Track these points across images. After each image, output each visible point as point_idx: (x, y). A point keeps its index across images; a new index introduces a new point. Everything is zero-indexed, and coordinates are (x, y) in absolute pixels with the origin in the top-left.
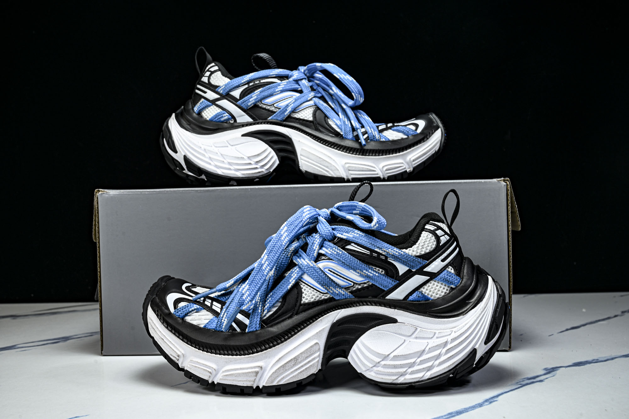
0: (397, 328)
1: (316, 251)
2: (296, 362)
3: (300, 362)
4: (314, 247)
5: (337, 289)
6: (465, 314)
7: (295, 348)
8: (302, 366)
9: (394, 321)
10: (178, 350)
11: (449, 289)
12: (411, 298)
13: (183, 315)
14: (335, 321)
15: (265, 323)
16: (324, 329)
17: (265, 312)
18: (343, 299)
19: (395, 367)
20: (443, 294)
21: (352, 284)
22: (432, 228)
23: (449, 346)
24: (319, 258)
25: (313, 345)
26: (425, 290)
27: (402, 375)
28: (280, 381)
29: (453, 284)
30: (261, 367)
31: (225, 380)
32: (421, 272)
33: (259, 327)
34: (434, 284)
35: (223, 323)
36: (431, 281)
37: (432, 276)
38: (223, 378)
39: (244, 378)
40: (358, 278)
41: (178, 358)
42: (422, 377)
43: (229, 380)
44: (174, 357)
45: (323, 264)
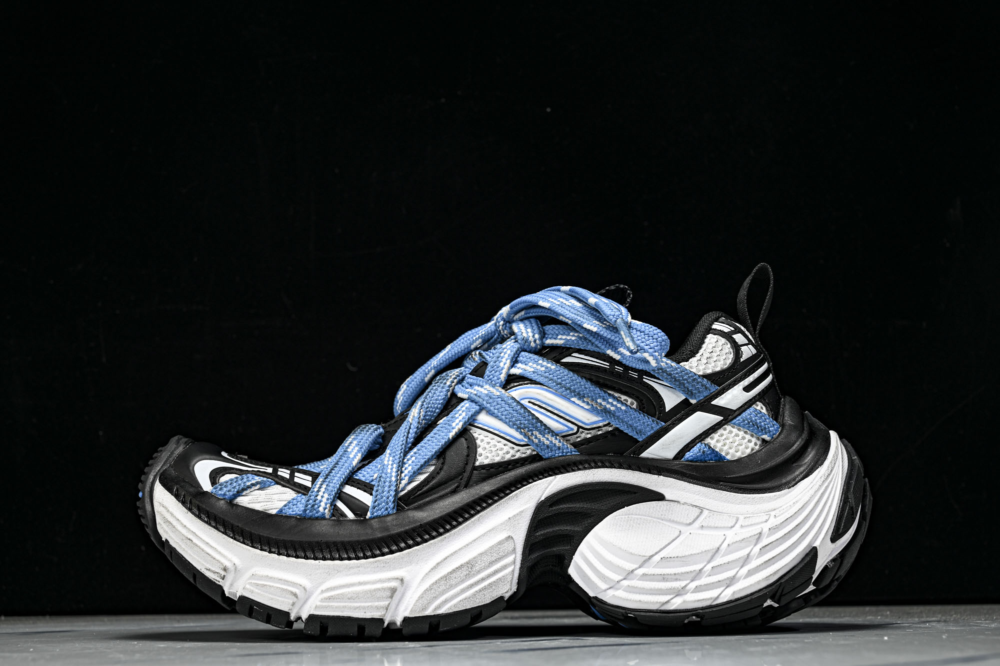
0: (665, 509)
1: (503, 370)
2: (470, 570)
3: (479, 572)
4: (502, 364)
5: (546, 436)
6: (793, 486)
7: (468, 545)
8: (483, 579)
9: (660, 497)
10: (224, 556)
11: (759, 443)
12: (688, 455)
13: (231, 493)
14: (543, 498)
15: (404, 502)
16: (522, 512)
17: (404, 482)
18: (559, 456)
19: (664, 578)
20: (748, 451)
21: (576, 428)
22: (726, 328)
23: (765, 541)
24: (512, 381)
25: (503, 540)
26: (715, 441)
27: (679, 593)
28: (439, 607)
29: (766, 433)
30: (402, 580)
31: (326, 607)
32: (706, 406)
33: (394, 508)
34: (731, 432)
35: (321, 501)
36: (726, 426)
37: (728, 416)
38: (321, 604)
39: (365, 602)
40: (587, 417)
41: (223, 573)
42: (718, 597)
43: (336, 607)
44: (215, 572)
45: (519, 392)
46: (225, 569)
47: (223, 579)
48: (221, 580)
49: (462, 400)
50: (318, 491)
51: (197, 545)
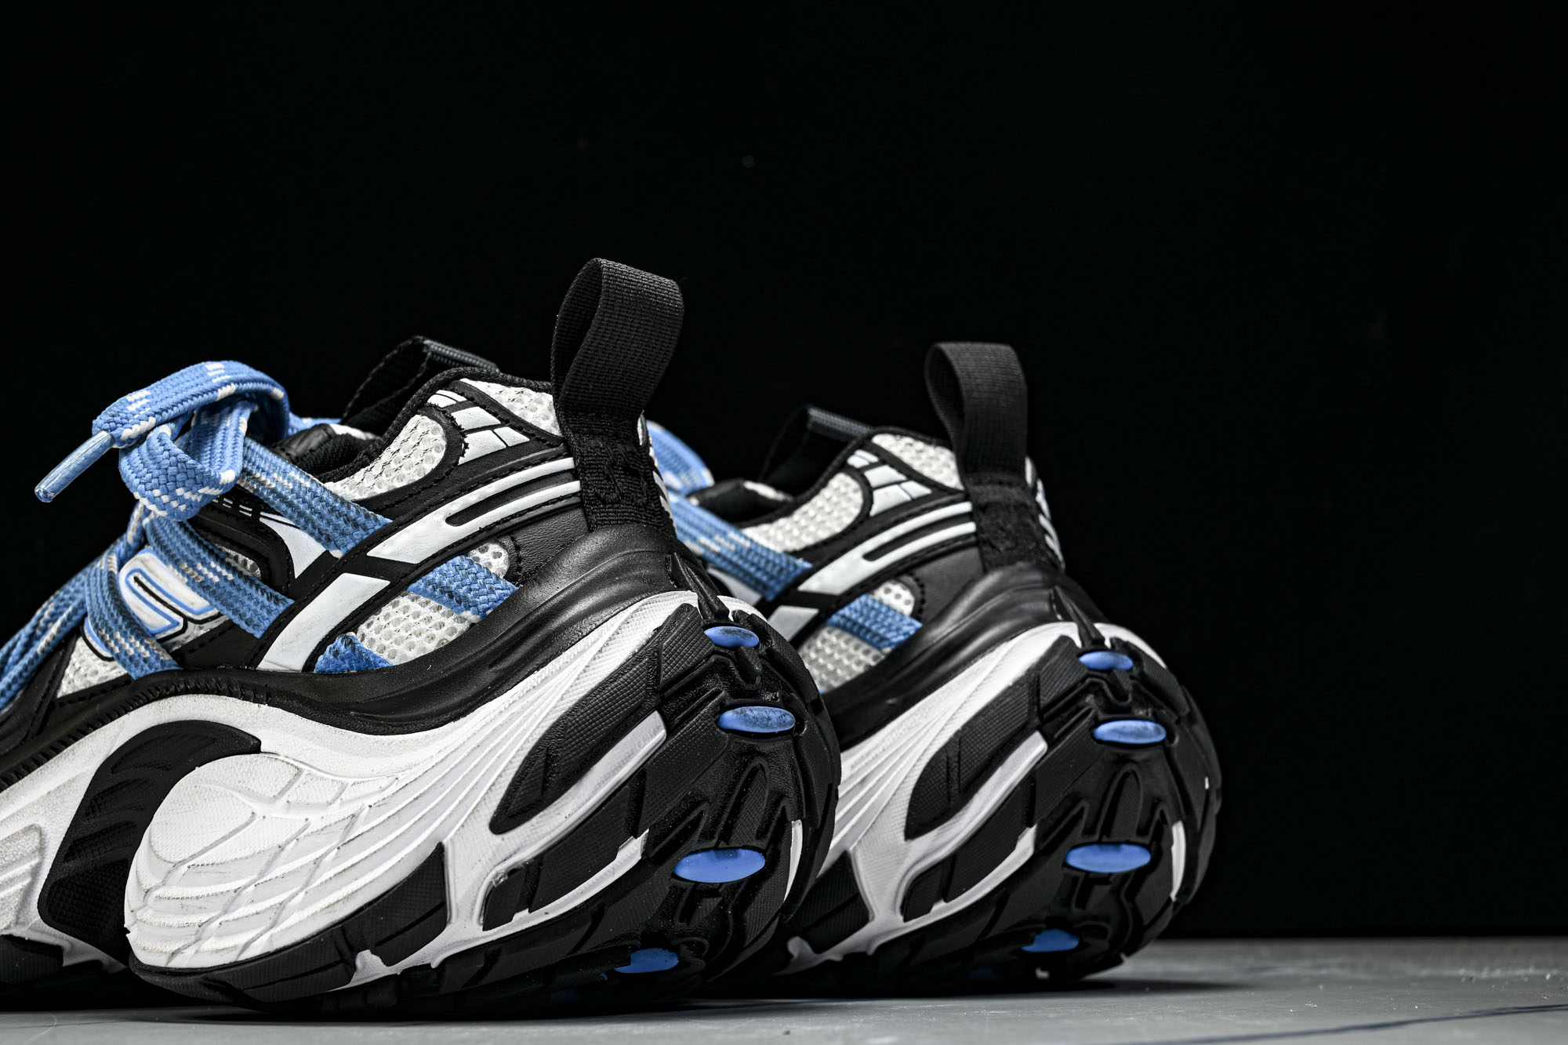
0: (250, 770)
11: (458, 628)
14: (110, 755)
16: (73, 780)
18: (146, 675)
19: (184, 905)
20: (433, 646)
21: (181, 620)
22: (445, 401)
23: (355, 832)
25: (18, 833)
26: (372, 634)
27: (198, 935)
29: (467, 608)
32: (359, 562)
34: (405, 610)
36: (396, 599)
37: (401, 577)
40: (195, 602)
42: (246, 946)
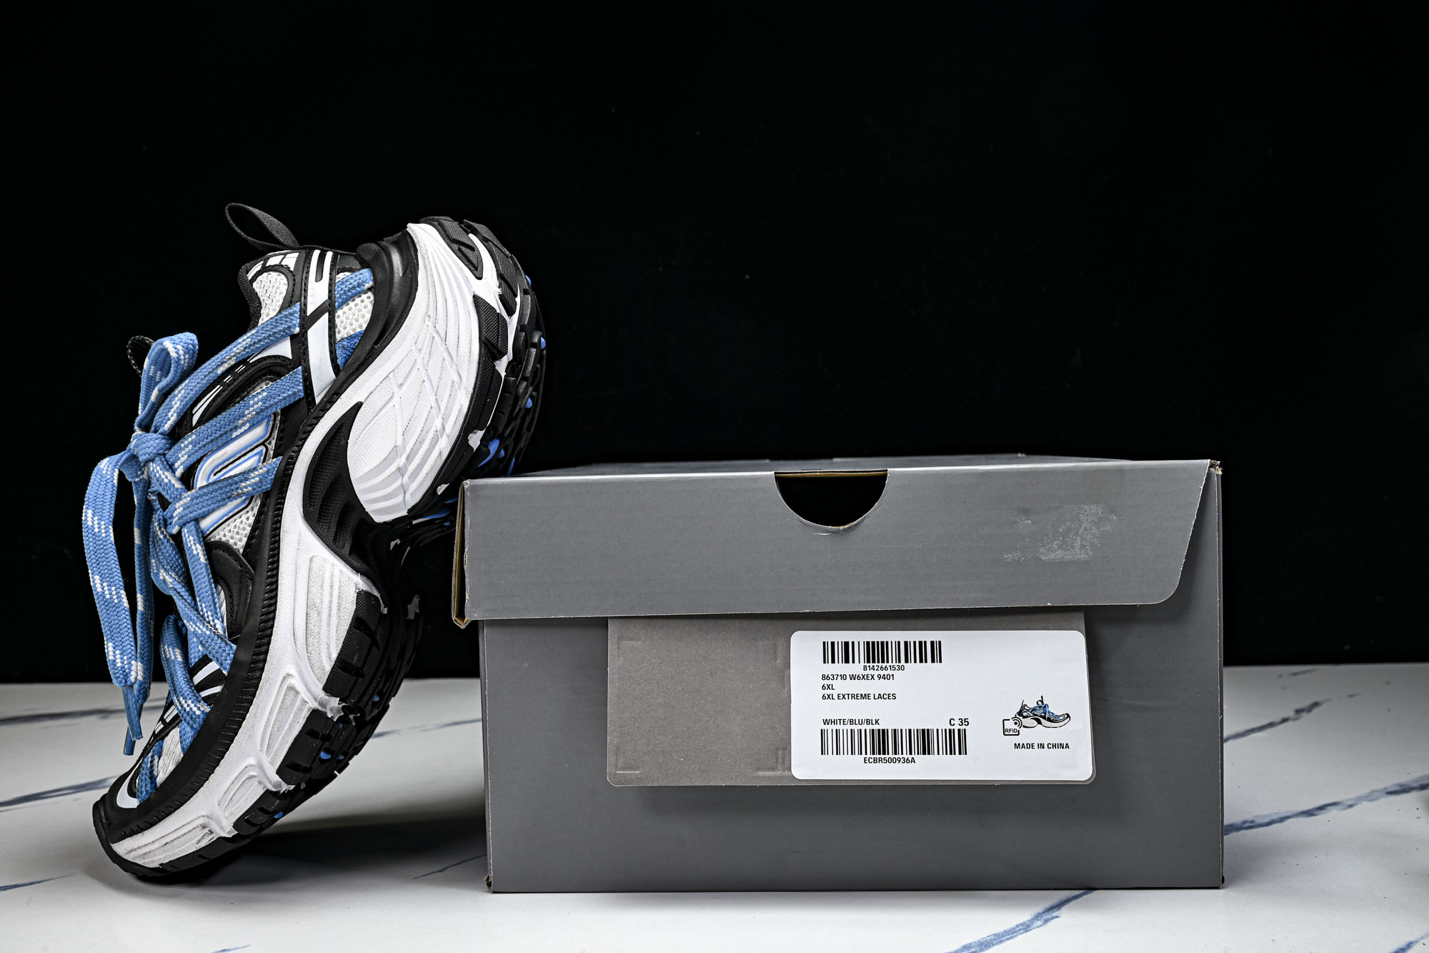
0: (369, 408)
1: (173, 481)
2: (315, 609)
3: (322, 602)
4: (166, 481)
5: (251, 477)
6: (418, 285)
8: (331, 602)
9: (358, 406)
10: (193, 821)
12: (339, 362)
13: (151, 785)
14: (302, 510)
15: (234, 634)
16: (301, 533)
19: (420, 442)
21: (262, 447)
22: (258, 267)
24: (187, 479)
27: (438, 437)
28: (330, 655)
29: (365, 284)
30: (288, 674)
31: (276, 755)
32: (308, 321)
33: (233, 648)
34: (344, 313)
35: (191, 709)
36: (337, 314)
37: (329, 308)
38: (270, 757)
39: (289, 717)
40: (259, 431)
41: (206, 830)
43: (280, 746)
44: (203, 837)
45: (200, 480)
46: (204, 827)
47: (212, 833)
48: (212, 836)
49: (180, 532)
50: (182, 706)
51: (173, 841)
